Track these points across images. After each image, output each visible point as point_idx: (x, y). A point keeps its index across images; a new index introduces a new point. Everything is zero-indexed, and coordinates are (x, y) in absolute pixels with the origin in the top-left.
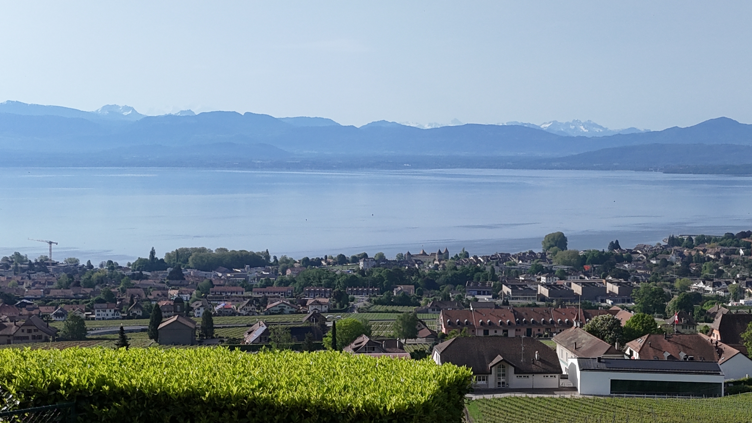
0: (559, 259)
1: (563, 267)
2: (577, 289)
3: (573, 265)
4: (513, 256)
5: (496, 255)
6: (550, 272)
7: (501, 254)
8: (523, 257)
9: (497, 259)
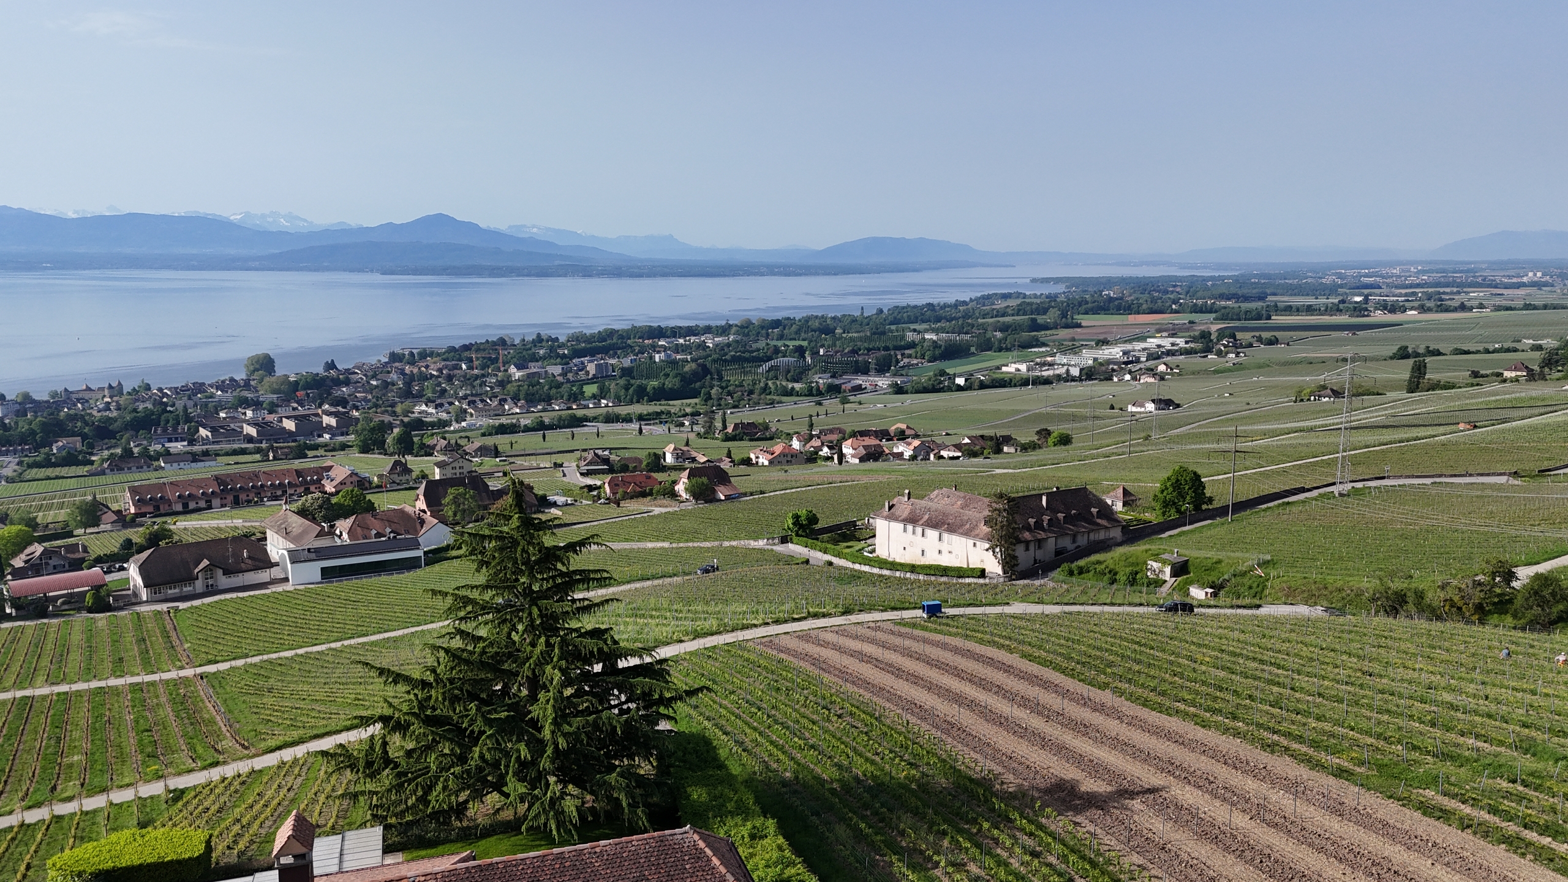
0: (266, 387)
1: (272, 396)
2: (290, 425)
3: (284, 393)
4: (209, 385)
5: (187, 385)
6: (256, 405)
7: (194, 384)
8: (221, 386)
9: (188, 390)
